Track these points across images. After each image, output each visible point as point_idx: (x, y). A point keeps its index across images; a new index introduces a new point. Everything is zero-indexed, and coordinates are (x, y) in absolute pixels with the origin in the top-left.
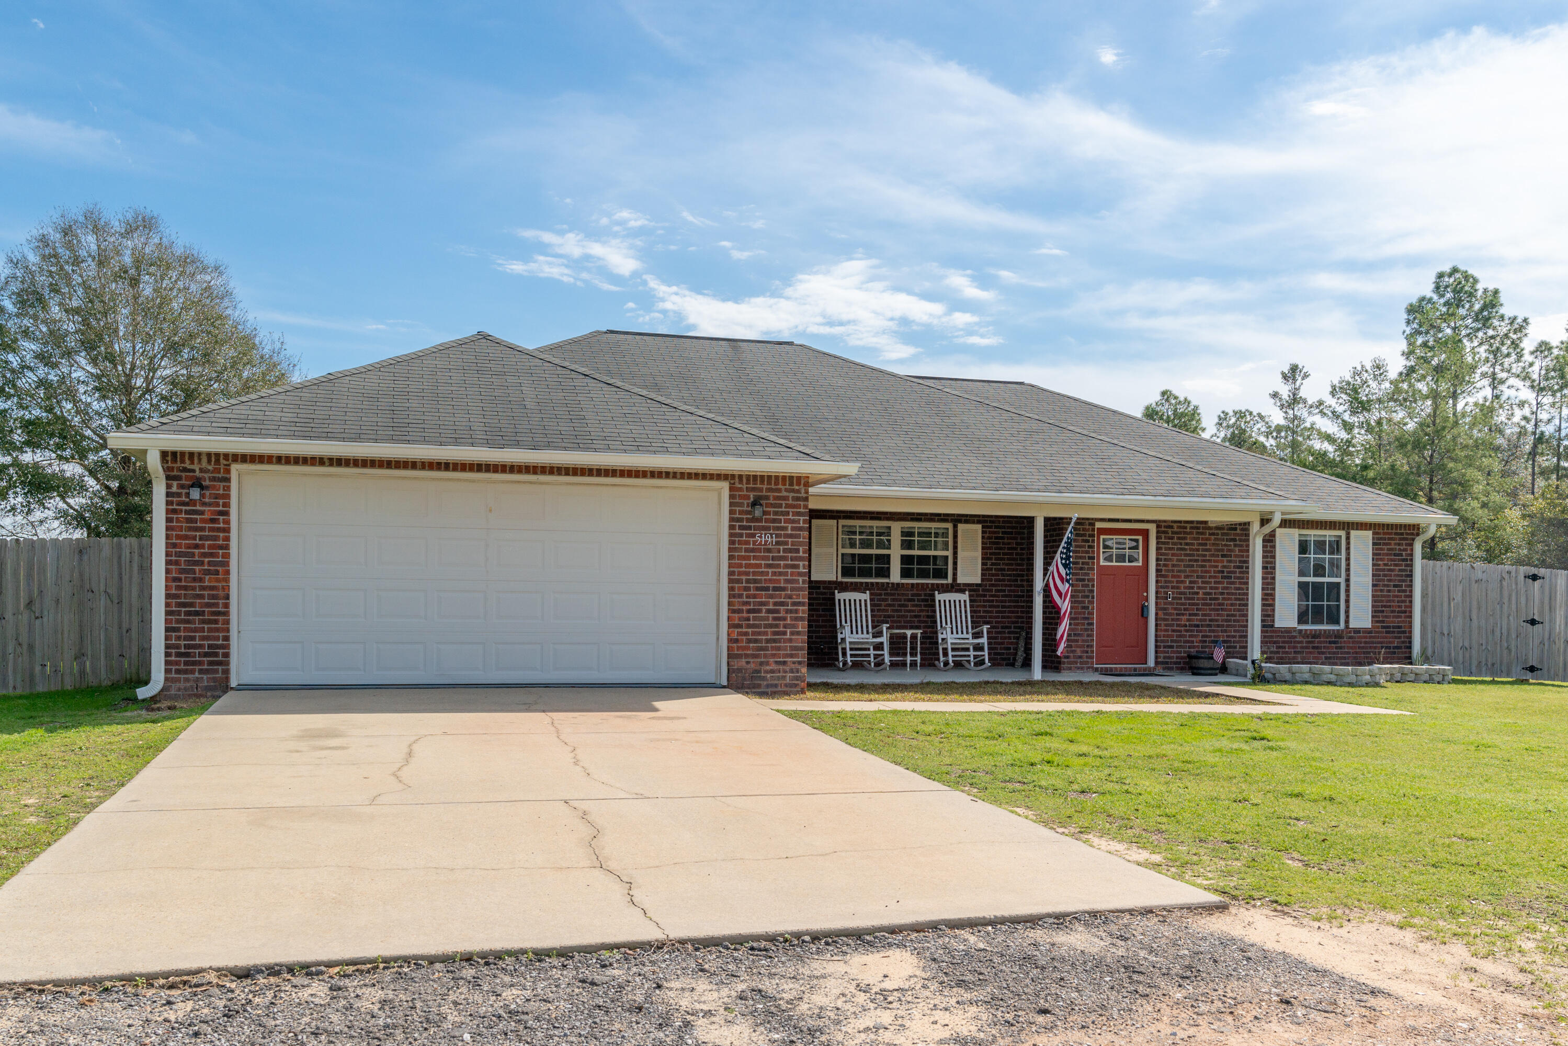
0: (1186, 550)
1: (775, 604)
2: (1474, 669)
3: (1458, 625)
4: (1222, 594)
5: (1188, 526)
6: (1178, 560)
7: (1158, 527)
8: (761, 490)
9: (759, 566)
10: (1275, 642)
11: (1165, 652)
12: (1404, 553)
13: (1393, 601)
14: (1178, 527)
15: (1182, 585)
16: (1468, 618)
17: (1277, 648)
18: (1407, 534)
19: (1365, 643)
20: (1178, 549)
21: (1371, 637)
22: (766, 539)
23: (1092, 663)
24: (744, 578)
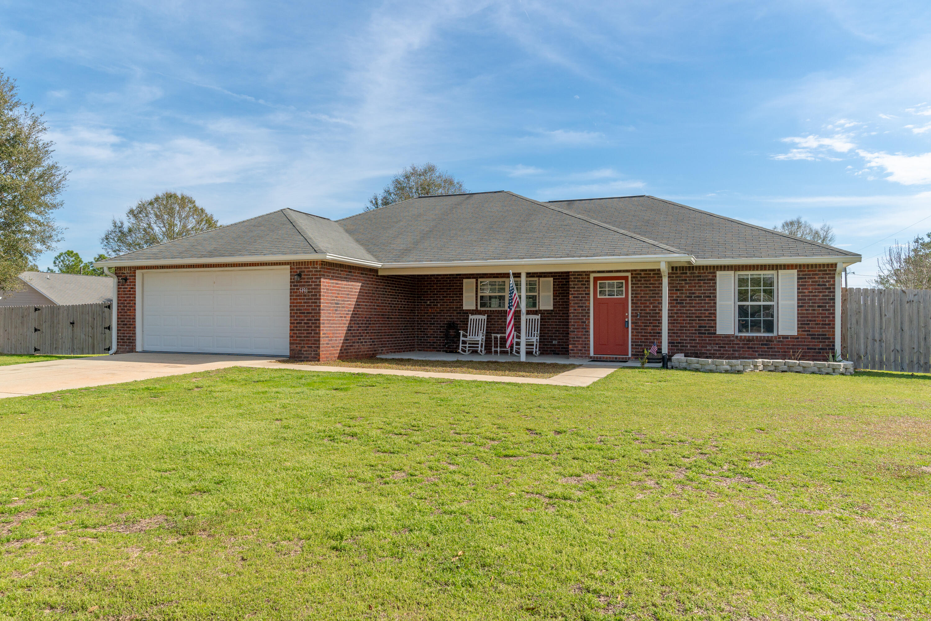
0: (650, 287)
1: (308, 320)
2: (905, 366)
3: (889, 335)
4: (676, 313)
5: (652, 273)
6: (644, 294)
7: (632, 274)
8: (301, 268)
9: (301, 303)
10: (717, 344)
11: (636, 348)
12: (827, 284)
13: (818, 317)
14: (645, 274)
15: (648, 309)
16: (899, 328)
17: (719, 347)
18: (830, 270)
19: (793, 345)
20: (644, 287)
21: (797, 342)
22: (304, 290)
23: (589, 354)
24: (295, 308)
